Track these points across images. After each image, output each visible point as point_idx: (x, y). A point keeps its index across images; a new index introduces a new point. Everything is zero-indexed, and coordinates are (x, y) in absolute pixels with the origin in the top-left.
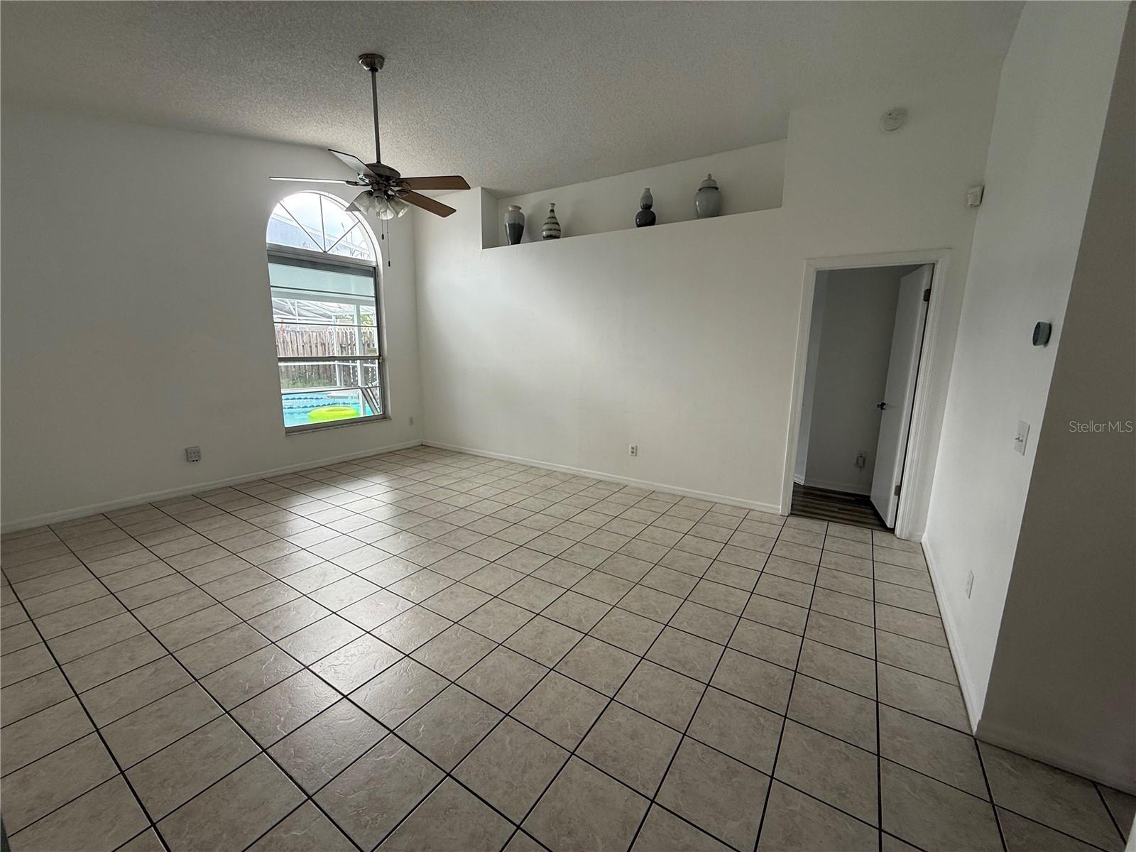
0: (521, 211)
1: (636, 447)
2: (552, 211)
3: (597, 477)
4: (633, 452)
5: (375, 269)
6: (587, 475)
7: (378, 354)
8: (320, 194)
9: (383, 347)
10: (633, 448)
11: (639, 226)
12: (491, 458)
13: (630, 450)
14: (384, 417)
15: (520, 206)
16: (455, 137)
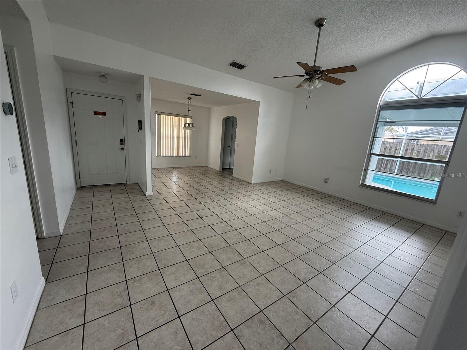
7: (447, 160)
8: (429, 65)
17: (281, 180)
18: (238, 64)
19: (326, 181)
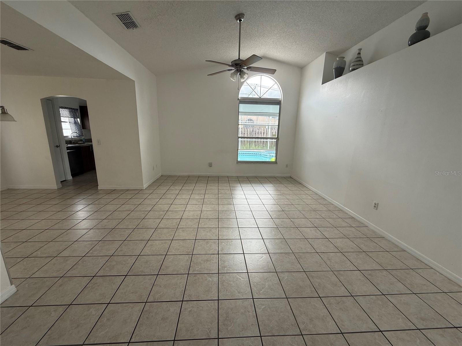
0: (344, 59)
1: (378, 203)
2: (359, 54)
3: (352, 215)
4: (375, 207)
5: (280, 101)
6: (347, 212)
7: (277, 137)
8: (261, 75)
9: (279, 134)
10: (375, 204)
11: (409, 45)
12: (310, 189)
13: (373, 205)
14: (276, 162)
15: (344, 56)
16: (301, 32)
17: (161, 175)
18: (131, 19)
19: (210, 165)
